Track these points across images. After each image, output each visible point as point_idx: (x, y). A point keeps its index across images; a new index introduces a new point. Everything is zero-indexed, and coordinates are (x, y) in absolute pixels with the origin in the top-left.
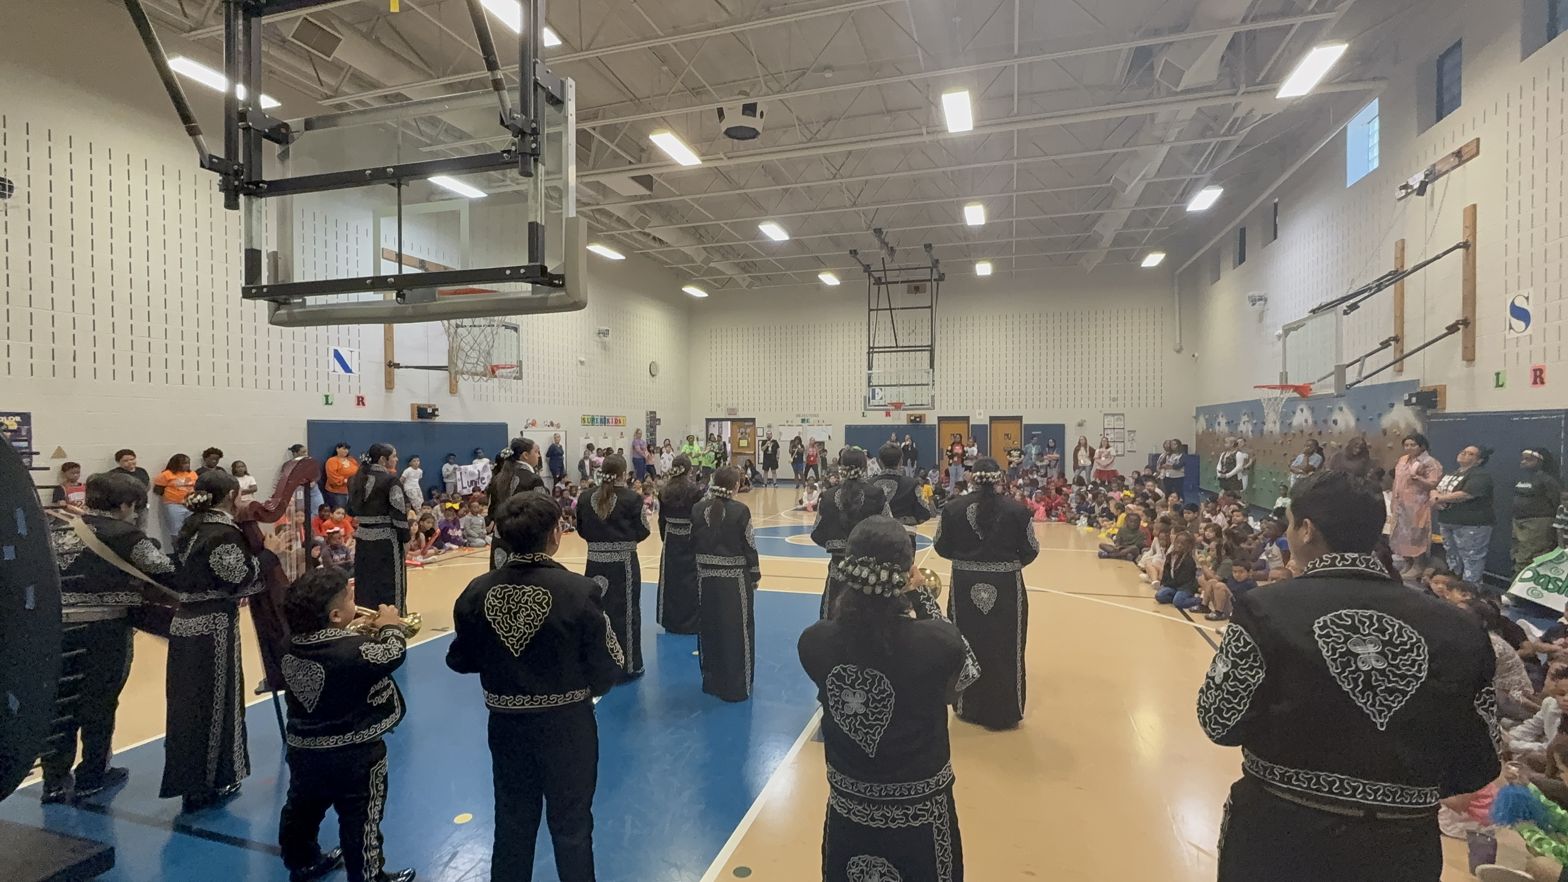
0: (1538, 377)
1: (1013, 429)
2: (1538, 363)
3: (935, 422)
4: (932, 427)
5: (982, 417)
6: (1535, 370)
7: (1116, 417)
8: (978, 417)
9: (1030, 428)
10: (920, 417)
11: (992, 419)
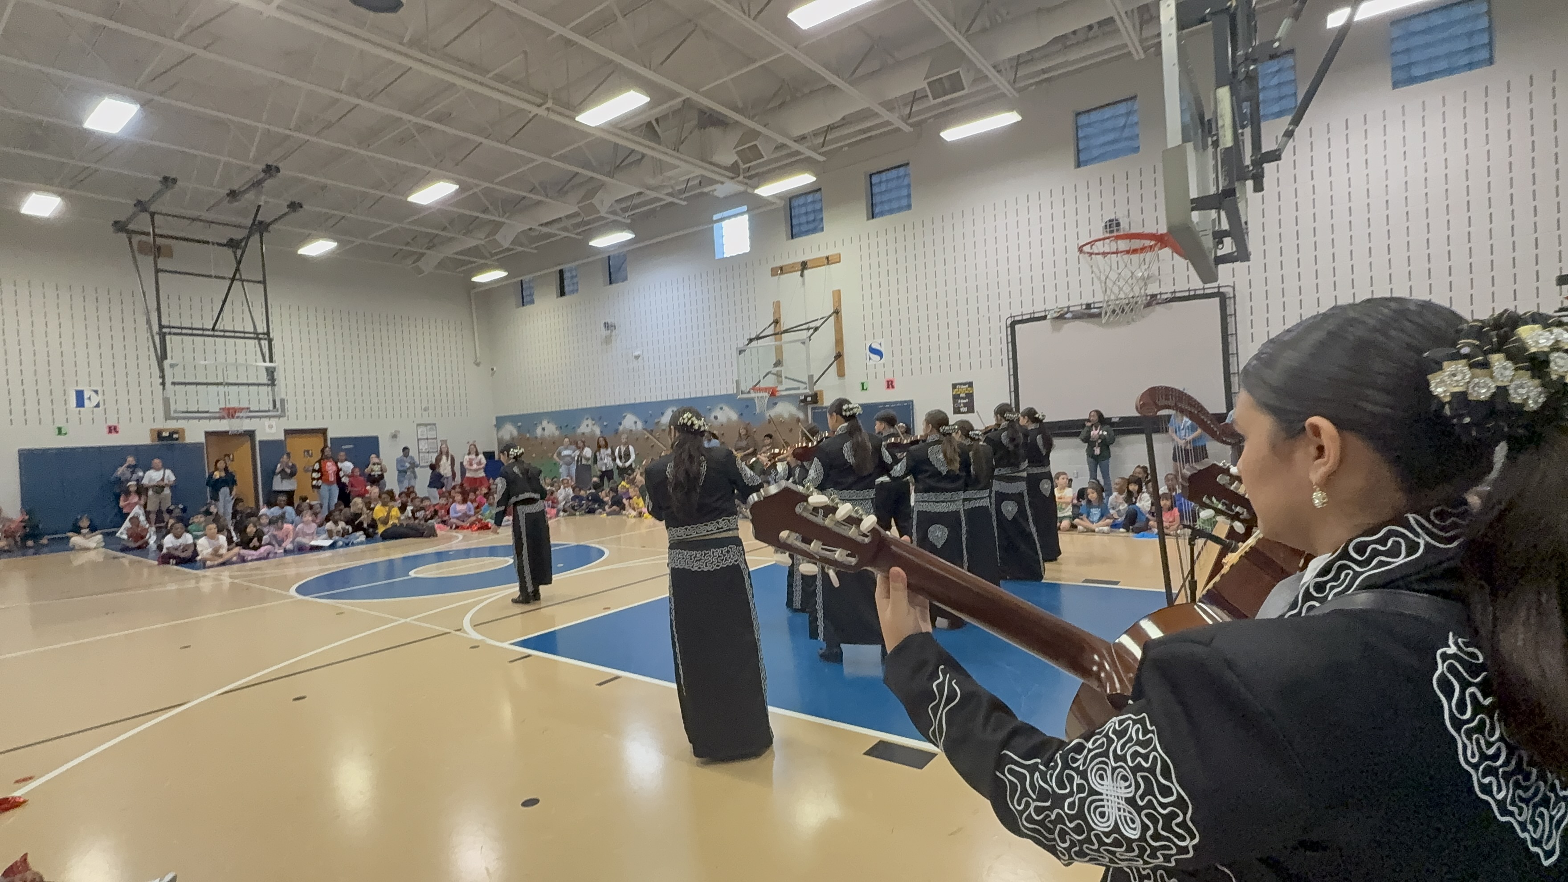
0: (890, 384)
1: (315, 444)
2: (889, 377)
3: (202, 439)
4: (197, 446)
5: (274, 430)
6: (888, 382)
7: (429, 427)
8: (268, 430)
9: (338, 442)
10: (175, 432)
11: (288, 432)
